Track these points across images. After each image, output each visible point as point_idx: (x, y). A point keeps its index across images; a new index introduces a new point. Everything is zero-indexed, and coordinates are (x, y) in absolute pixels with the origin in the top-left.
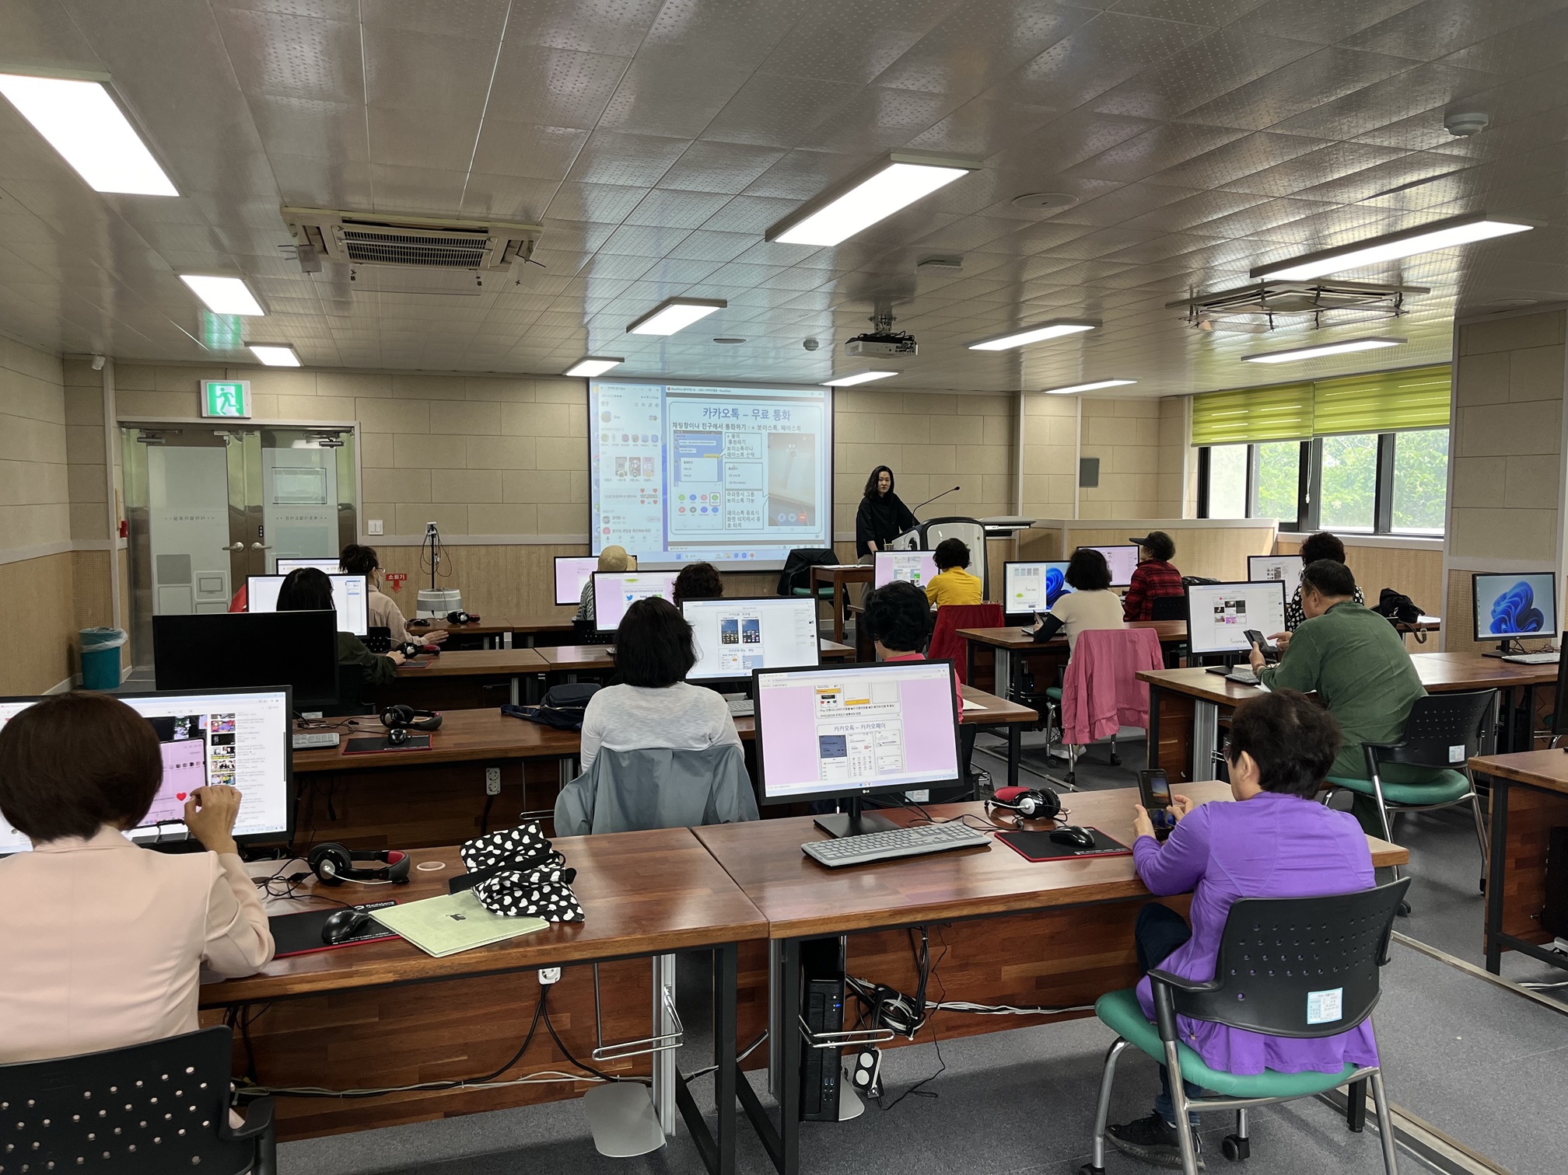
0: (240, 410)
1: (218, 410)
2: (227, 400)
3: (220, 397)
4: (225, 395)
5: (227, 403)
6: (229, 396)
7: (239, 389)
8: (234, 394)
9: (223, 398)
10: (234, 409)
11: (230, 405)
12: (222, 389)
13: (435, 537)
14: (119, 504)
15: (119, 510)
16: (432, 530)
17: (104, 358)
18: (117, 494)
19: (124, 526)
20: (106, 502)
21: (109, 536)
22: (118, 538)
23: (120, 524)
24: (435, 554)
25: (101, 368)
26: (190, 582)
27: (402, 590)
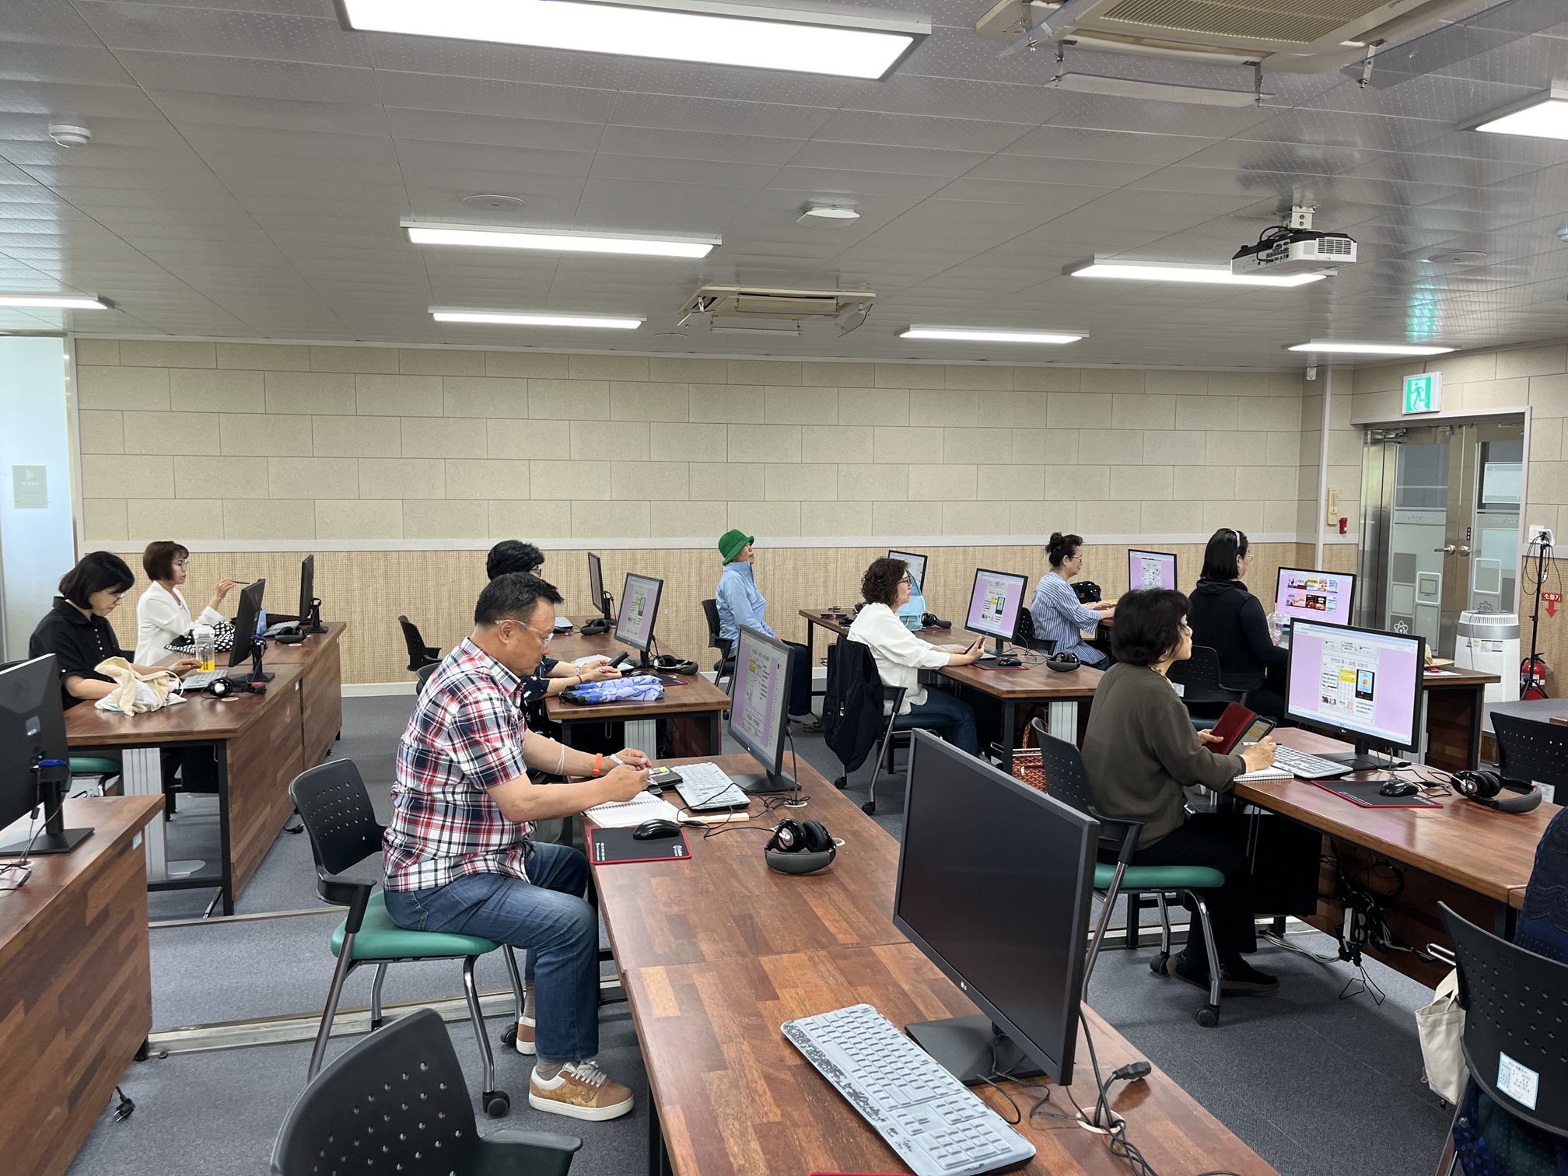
0: (1427, 405)
1: (1412, 407)
2: (1419, 394)
3: (1414, 393)
4: (1418, 390)
5: (1418, 400)
6: (1421, 390)
7: (1429, 381)
8: (1424, 389)
9: (1416, 394)
10: (1422, 404)
11: (1420, 400)
12: (1416, 384)
13: (1547, 548)
14: (1336, 501)
15: (1336, 508)
16: (1543, 539)
17: (1315, 369)
18: (1331, 492)
19: (1343, 523)
20: (1317, 500)
21: (1316, 531)
22: (1325, 532)
23: (1335, 521)
24: (1543, 570)
25: (1314, 378)
26: (1414, 582)
27: (1557, 615)
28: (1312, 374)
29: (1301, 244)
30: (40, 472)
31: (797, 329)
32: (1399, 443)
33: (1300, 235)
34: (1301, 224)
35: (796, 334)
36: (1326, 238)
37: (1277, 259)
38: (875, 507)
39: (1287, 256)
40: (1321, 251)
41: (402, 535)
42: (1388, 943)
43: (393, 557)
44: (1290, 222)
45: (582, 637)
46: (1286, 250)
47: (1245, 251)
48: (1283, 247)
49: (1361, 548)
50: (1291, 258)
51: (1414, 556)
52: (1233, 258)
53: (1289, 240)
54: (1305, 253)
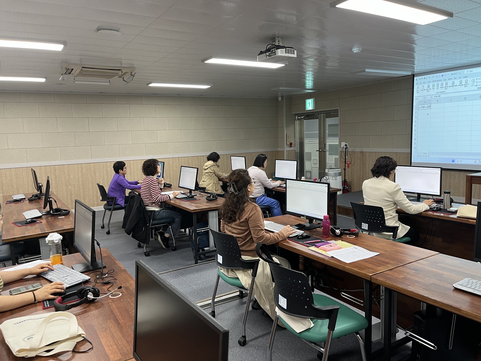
4: (309, 103)
6: (310, 103)
11: (310, 106)
12: (309, 101)
13: (347, 149)
14: (289, 138)
15: (289, 140)
16: (346, 146)
17: (281, 97)
18: (287, 135)
19: (291, 144)
20: (283, 138)
21: (283, 147)
22: (286, 147)
23: (289, 143)
24: (346, 155)
25: (281, 100)
26: (311, 161)
27: (350, 168)
28: (280, 99)
29: (279, 50)
31: (109, 82)
32: (305, 119)
33: (279, 47)
34: (279, 44)
35: (109, 84)
36: (287, 48)
37: (272, 55)
38: (146, 146)
39: (275, 54)
40: (286, 53)
42: (322, 285)
44: (275, 43)
45: (29, 202)
46: (275, 52)
47: (261, 53)
48: (274, 51)
49: (296, 151)
50: (276, 55)
51: (311, 153)
52: (258, 55)
53: (275, 49)
54: (281, 53)
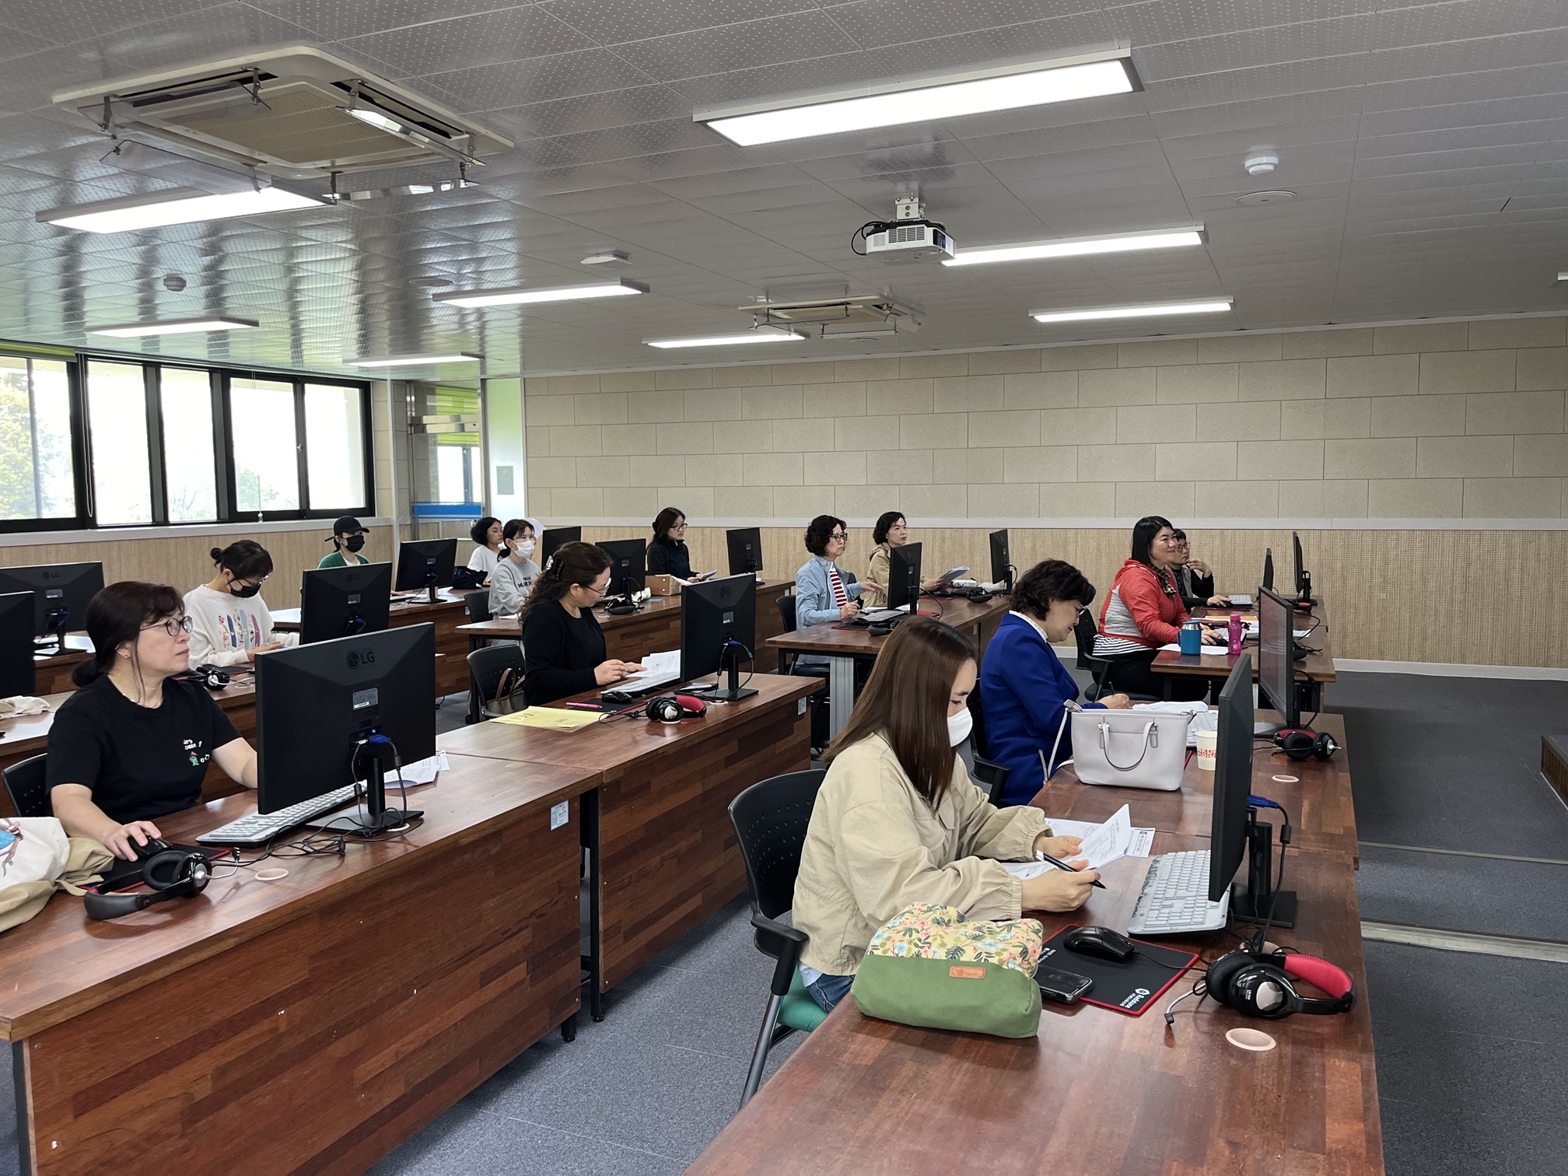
30: (510, 469)
34: (907, 214)
41: (713, 514)
43: (707, 531)
